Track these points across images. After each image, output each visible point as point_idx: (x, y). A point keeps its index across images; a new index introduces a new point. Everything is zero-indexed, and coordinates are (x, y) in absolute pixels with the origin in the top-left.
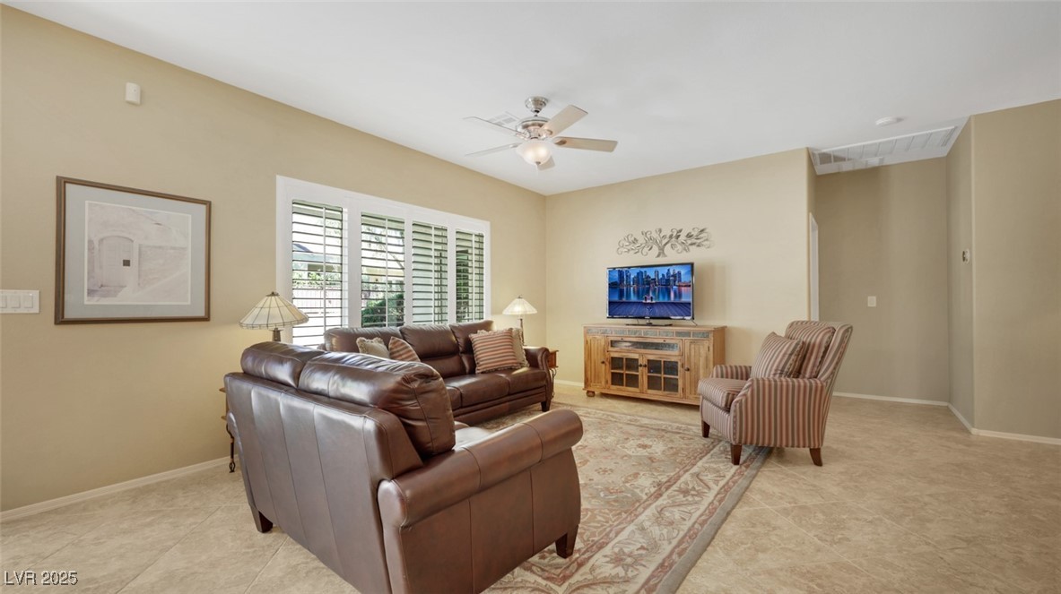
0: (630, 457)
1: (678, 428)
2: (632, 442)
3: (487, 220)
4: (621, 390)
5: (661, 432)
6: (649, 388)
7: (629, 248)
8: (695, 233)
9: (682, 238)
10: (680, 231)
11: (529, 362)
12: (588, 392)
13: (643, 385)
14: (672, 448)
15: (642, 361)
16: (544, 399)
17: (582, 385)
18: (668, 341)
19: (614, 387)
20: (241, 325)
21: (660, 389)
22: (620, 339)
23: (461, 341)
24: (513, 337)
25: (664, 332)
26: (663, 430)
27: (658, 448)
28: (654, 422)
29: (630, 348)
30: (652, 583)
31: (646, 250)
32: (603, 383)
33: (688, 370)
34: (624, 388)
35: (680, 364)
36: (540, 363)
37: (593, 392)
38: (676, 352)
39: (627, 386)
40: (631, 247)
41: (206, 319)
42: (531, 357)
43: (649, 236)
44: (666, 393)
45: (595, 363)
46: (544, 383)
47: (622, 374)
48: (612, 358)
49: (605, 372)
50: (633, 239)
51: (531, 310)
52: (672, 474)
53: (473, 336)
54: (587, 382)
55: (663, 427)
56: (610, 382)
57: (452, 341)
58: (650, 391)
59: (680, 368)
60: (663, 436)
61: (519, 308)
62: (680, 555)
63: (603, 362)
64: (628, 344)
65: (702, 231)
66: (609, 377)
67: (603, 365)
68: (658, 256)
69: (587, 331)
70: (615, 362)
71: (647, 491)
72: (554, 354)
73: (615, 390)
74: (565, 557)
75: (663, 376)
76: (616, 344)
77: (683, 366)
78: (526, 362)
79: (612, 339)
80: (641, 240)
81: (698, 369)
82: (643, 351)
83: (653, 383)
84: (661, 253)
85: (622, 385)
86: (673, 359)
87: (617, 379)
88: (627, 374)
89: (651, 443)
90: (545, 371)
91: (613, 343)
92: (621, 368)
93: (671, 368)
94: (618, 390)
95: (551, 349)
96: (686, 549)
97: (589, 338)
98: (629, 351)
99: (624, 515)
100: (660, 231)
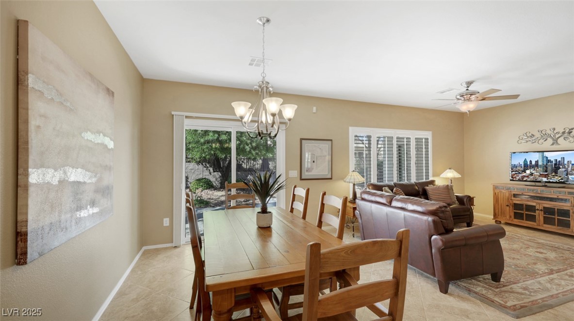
0: (531, 256)
1: (568, 248)
2: (531, 249)
3: (430, 131)
4: (521, 222)
5: (554, 249)
6: (544, 223)
7: (527, 140)
10: (572, 129)
11: (459, 202)
12: (496, 221)
13: (539, 221)
14: (562, 256)
15: (539, 207)
16: (468, 221)
17: (492, 217)
18: (560, 197)
19: (516, 220)
20: (345, 181)
21: (555, 225)
22: (521, 193)
23: (421, 190)
24: (448, 189)
25: (558, 191)
26: (556, 247)
27: (552, 255)
28: (549, 242)
29: (529, 199)
30: (545, 299)
31: (541, 141)
32: (508, 217)
34: (524, 221)
35: (571, 211)
36: (465, 203)
37: (500, 222)
38: (568, 204)
39: (526, 220)
40: (529, 139)
41: (331, 179)
42: (460, 200)
43: (544, 133)
44: (559, 227)
45: (501, 206)
46: (469, 213)
47: (523, 214)
48: (514, 204)
49: (509, 212)
50: (530, 134)
51: (457, 175)
52: (561, 267)
53: (427, 188)
54: (495, 215)
55: (556, 246)
56: (513, 217)
57: (416, 189)
58: (545, 225)
59: (571, 213)
60: (556, 250)
61: (450, 174)
62: (563, 295)
63: (508, 206)
64: (527, 197)
66: (512, 215)
67: (508, 208)
68: (553, 144)
69: (495, 188)
70: (516, 206)
71: (542, 270)
72: (473, 198)
73: (516, 222)
74: (496, 282)
75: (557, 217)
76: (517, 196)
78: (457, 202)
79: (514, 193)
80: (538, 135)
82: (539, 201)
83: (547, 221)
84: (555, 142)
85: (523, 220)
86: (566, 208)
87: (518, 216)
88: (526, 214)
89: (546, 252)
90: (469, 207)
91: (515, 196)
92: (522, 210)
93: (564, 213)
94: (519, 222)
95: (472, 196)
96: (567, 295)
97: (497, 191)
98: (528, 201)
99: (527, 276)
100: (554, 129)
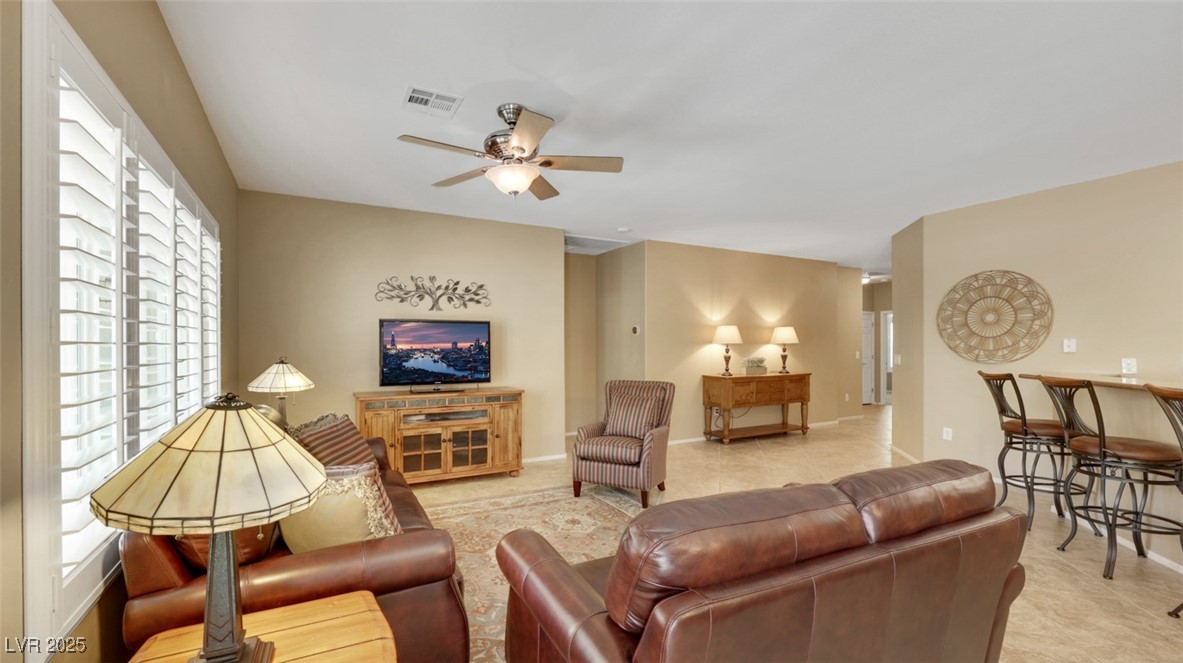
4: (416, 476)
6: (454, 465)
7: (393, 294)
8: (474, 289)
9: (460, 290)
10: (457, 283)
13: (446, 464)
15: (446, 435)
18: (475, 408)
19: (408, 474)
21: (468, 464)
22: (417, 411)
29: (427, 422)
31: (416, 299)
33: (497, 436)
34: (422, 472)
35: (489, 431)
38: (485, 420)
39: (426, 468)
40: (396, 292)
43: (420, 284)
44: (474, 466)
47: (419, 456)
48: (405, 437)
49: (395, 457)
58: (456, 468)
59: (489, 436)
63: (392, 446)
64: (422, 417)
65: (481, 287)
66: (401, 463)
67: (392, 449)
68: (431, 310)
70: (408, 443)
73: (409, 478)
75: (471, 448)
77: (492, 433)
79: (405, 412)
80: (410, 287)
81: (507, 434)
82: (445, 423)
83: (457, 459)
84: (435, 305)
85: (420, 469)
86: (483, 428)
87: (410, 464)
88: (425, 455)
91: (405, 419)
92: (418, 448)
93: (480, 437)
97: (369, 415)
98: (426, 426)
100: (435, 279)
